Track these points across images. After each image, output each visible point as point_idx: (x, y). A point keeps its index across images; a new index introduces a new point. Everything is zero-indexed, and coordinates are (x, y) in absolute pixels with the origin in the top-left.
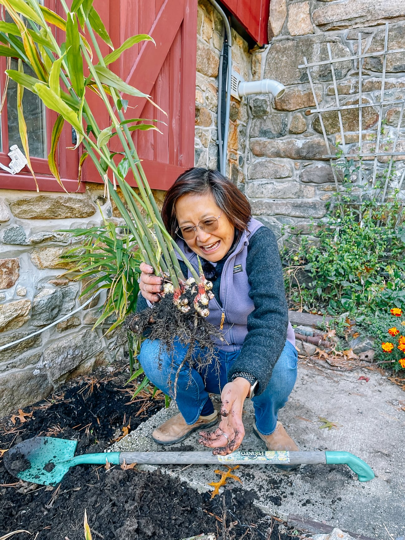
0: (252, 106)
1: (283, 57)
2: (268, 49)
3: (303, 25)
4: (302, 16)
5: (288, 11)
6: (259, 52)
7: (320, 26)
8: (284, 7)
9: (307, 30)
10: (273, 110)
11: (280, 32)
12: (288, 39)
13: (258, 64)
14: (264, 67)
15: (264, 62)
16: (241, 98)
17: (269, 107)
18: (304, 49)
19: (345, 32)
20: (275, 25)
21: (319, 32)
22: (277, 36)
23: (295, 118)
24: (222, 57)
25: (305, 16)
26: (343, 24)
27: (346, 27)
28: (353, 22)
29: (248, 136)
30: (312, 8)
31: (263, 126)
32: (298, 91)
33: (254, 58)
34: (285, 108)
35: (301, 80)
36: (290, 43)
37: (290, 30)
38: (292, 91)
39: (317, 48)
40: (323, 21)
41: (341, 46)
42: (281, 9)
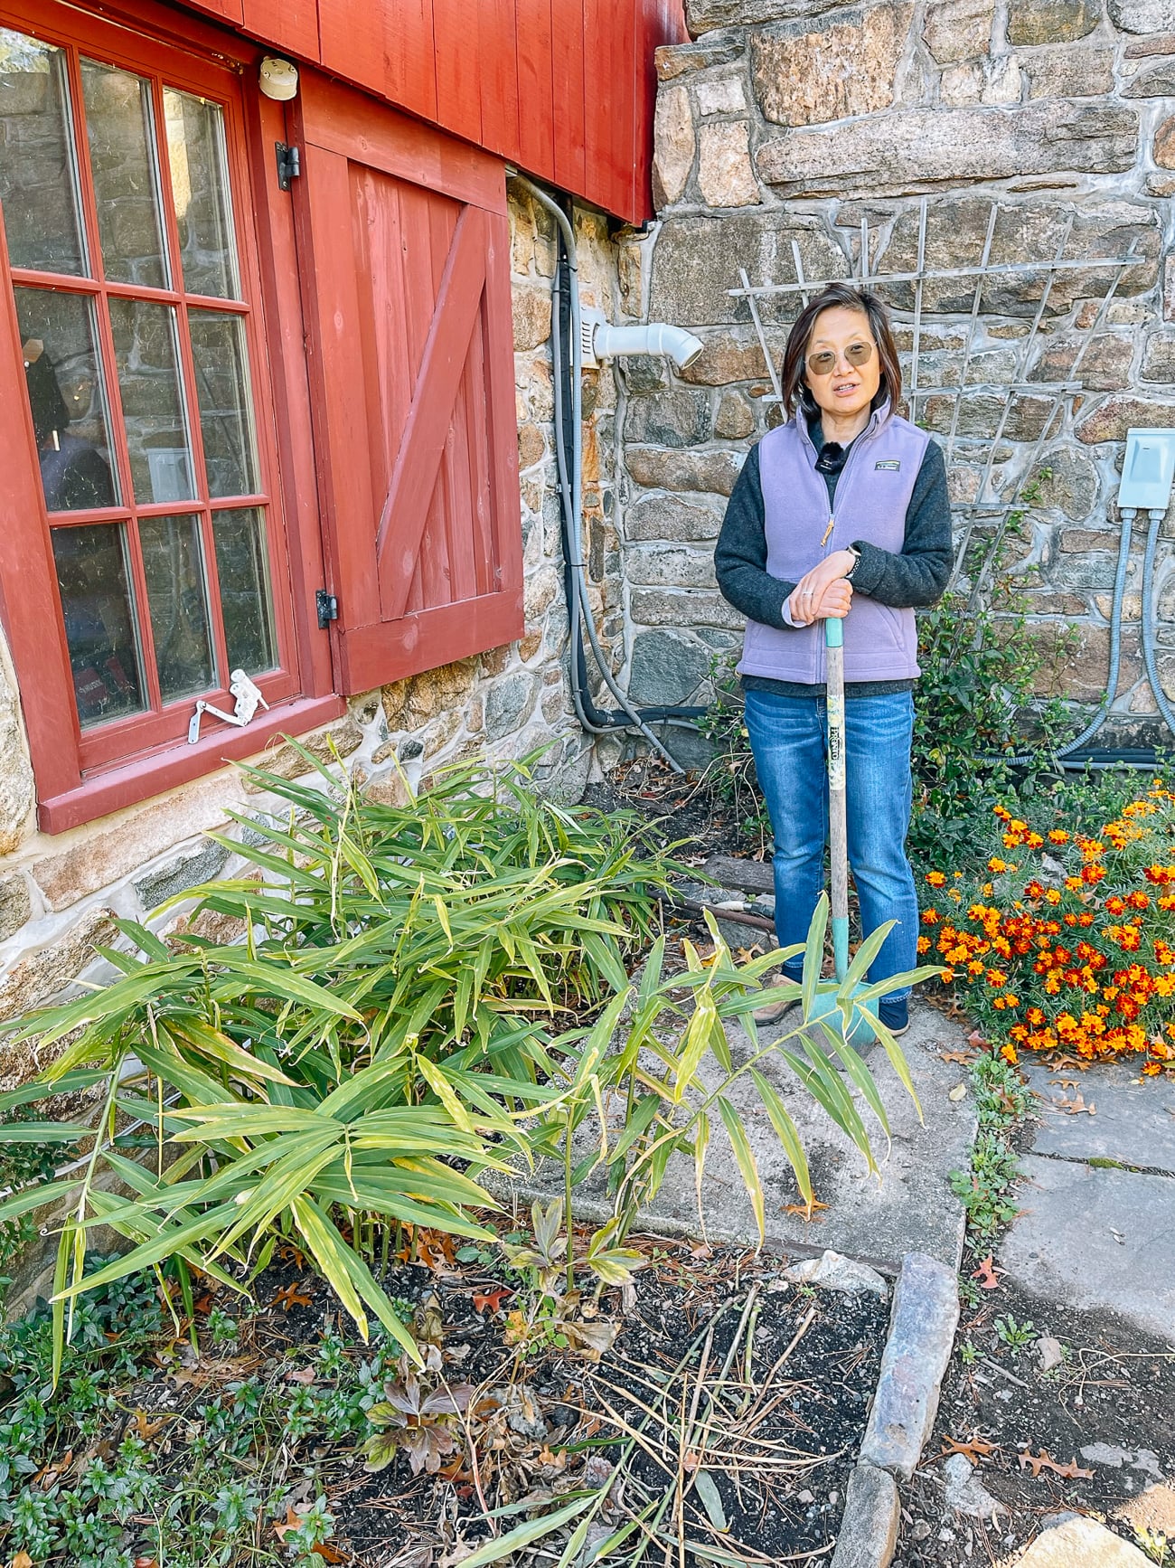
0: (626, 369)
1: (691, 257)
2: (655, 233)
3: (735, 182)
4: (733, 158)
5: (697, 142)
6: (634, 240)
7: (773, 185)
8: (688, 132)
9: (744, 196)
10: (676, 382)
11: (683, 193)
12: (701, 215)
13: (633, 270)
14: (647, 277)
15: (646, 264)
16: (600, 362)
17: (665, 374)
18: (740, 243)
19: (832, 205)
20: (670, 176)
21: (772, 201)
22: (675, 203)
23: (727, 401)
24: (557, 296)
25: (738, 158)
26: (827, 187)
27: (833, 193)
28: (849, 183)
29: (620, 438)
30: (754, 140)
31: (654, 417)
32: (731, 340)
33: (623, 255)
34: (704, 378)
35: (736, 316)
36: (707, 227)
37: (705, 193)
38: (717, 341)
39: (768, 243)
40: (779, 173)
41: (822, 239)
42: (681, 136)
